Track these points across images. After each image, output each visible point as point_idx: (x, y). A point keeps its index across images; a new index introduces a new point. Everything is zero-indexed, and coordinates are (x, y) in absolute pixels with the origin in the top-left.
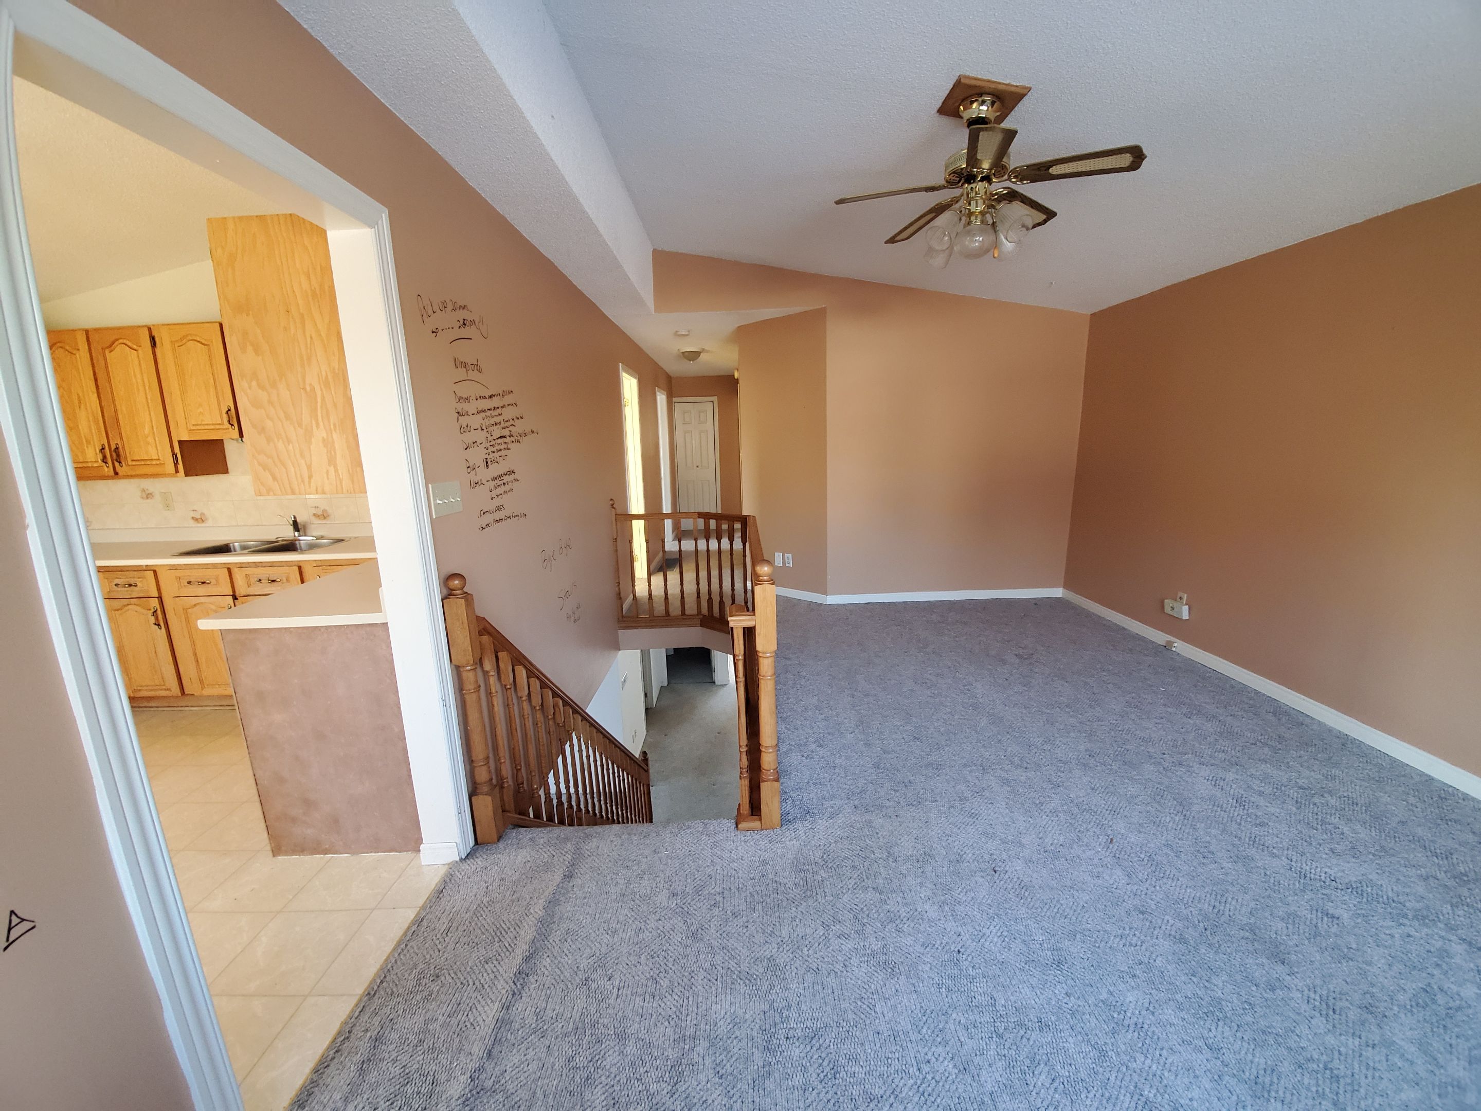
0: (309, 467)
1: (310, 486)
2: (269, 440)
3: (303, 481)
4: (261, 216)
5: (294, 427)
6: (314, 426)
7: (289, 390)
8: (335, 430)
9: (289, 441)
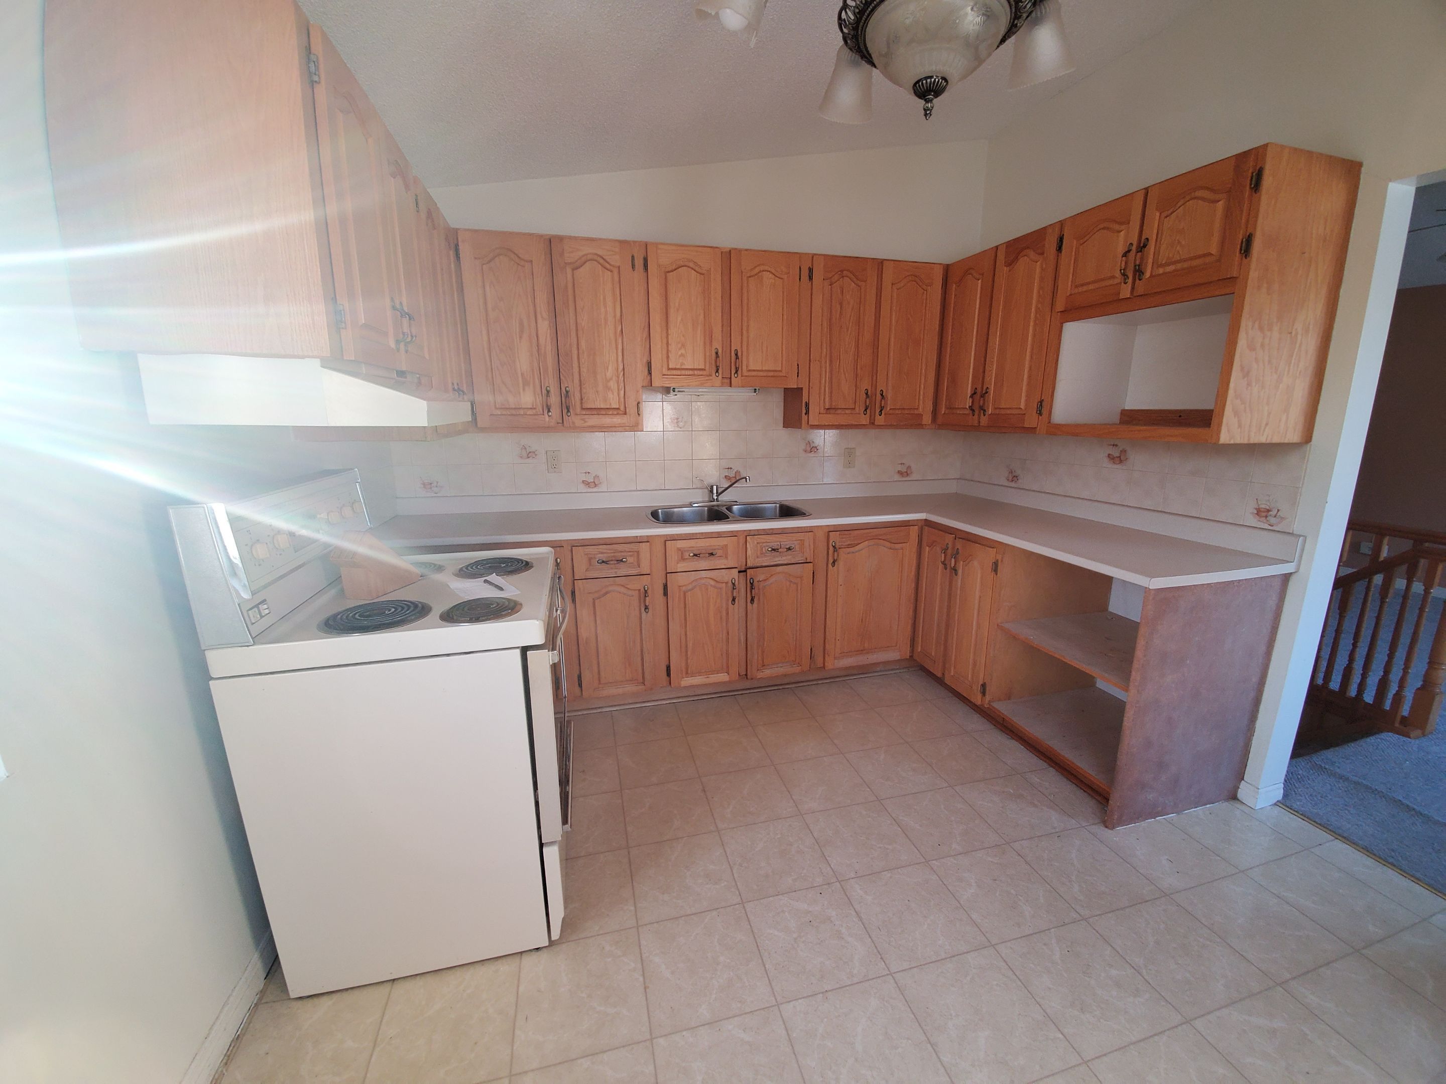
0: (1269, 414)
2: (1249, 384)
3: (1260, 429)
5: (1271, 372)
6: (1286, 373)
7: (1280, 334)
9: (1263, 387)
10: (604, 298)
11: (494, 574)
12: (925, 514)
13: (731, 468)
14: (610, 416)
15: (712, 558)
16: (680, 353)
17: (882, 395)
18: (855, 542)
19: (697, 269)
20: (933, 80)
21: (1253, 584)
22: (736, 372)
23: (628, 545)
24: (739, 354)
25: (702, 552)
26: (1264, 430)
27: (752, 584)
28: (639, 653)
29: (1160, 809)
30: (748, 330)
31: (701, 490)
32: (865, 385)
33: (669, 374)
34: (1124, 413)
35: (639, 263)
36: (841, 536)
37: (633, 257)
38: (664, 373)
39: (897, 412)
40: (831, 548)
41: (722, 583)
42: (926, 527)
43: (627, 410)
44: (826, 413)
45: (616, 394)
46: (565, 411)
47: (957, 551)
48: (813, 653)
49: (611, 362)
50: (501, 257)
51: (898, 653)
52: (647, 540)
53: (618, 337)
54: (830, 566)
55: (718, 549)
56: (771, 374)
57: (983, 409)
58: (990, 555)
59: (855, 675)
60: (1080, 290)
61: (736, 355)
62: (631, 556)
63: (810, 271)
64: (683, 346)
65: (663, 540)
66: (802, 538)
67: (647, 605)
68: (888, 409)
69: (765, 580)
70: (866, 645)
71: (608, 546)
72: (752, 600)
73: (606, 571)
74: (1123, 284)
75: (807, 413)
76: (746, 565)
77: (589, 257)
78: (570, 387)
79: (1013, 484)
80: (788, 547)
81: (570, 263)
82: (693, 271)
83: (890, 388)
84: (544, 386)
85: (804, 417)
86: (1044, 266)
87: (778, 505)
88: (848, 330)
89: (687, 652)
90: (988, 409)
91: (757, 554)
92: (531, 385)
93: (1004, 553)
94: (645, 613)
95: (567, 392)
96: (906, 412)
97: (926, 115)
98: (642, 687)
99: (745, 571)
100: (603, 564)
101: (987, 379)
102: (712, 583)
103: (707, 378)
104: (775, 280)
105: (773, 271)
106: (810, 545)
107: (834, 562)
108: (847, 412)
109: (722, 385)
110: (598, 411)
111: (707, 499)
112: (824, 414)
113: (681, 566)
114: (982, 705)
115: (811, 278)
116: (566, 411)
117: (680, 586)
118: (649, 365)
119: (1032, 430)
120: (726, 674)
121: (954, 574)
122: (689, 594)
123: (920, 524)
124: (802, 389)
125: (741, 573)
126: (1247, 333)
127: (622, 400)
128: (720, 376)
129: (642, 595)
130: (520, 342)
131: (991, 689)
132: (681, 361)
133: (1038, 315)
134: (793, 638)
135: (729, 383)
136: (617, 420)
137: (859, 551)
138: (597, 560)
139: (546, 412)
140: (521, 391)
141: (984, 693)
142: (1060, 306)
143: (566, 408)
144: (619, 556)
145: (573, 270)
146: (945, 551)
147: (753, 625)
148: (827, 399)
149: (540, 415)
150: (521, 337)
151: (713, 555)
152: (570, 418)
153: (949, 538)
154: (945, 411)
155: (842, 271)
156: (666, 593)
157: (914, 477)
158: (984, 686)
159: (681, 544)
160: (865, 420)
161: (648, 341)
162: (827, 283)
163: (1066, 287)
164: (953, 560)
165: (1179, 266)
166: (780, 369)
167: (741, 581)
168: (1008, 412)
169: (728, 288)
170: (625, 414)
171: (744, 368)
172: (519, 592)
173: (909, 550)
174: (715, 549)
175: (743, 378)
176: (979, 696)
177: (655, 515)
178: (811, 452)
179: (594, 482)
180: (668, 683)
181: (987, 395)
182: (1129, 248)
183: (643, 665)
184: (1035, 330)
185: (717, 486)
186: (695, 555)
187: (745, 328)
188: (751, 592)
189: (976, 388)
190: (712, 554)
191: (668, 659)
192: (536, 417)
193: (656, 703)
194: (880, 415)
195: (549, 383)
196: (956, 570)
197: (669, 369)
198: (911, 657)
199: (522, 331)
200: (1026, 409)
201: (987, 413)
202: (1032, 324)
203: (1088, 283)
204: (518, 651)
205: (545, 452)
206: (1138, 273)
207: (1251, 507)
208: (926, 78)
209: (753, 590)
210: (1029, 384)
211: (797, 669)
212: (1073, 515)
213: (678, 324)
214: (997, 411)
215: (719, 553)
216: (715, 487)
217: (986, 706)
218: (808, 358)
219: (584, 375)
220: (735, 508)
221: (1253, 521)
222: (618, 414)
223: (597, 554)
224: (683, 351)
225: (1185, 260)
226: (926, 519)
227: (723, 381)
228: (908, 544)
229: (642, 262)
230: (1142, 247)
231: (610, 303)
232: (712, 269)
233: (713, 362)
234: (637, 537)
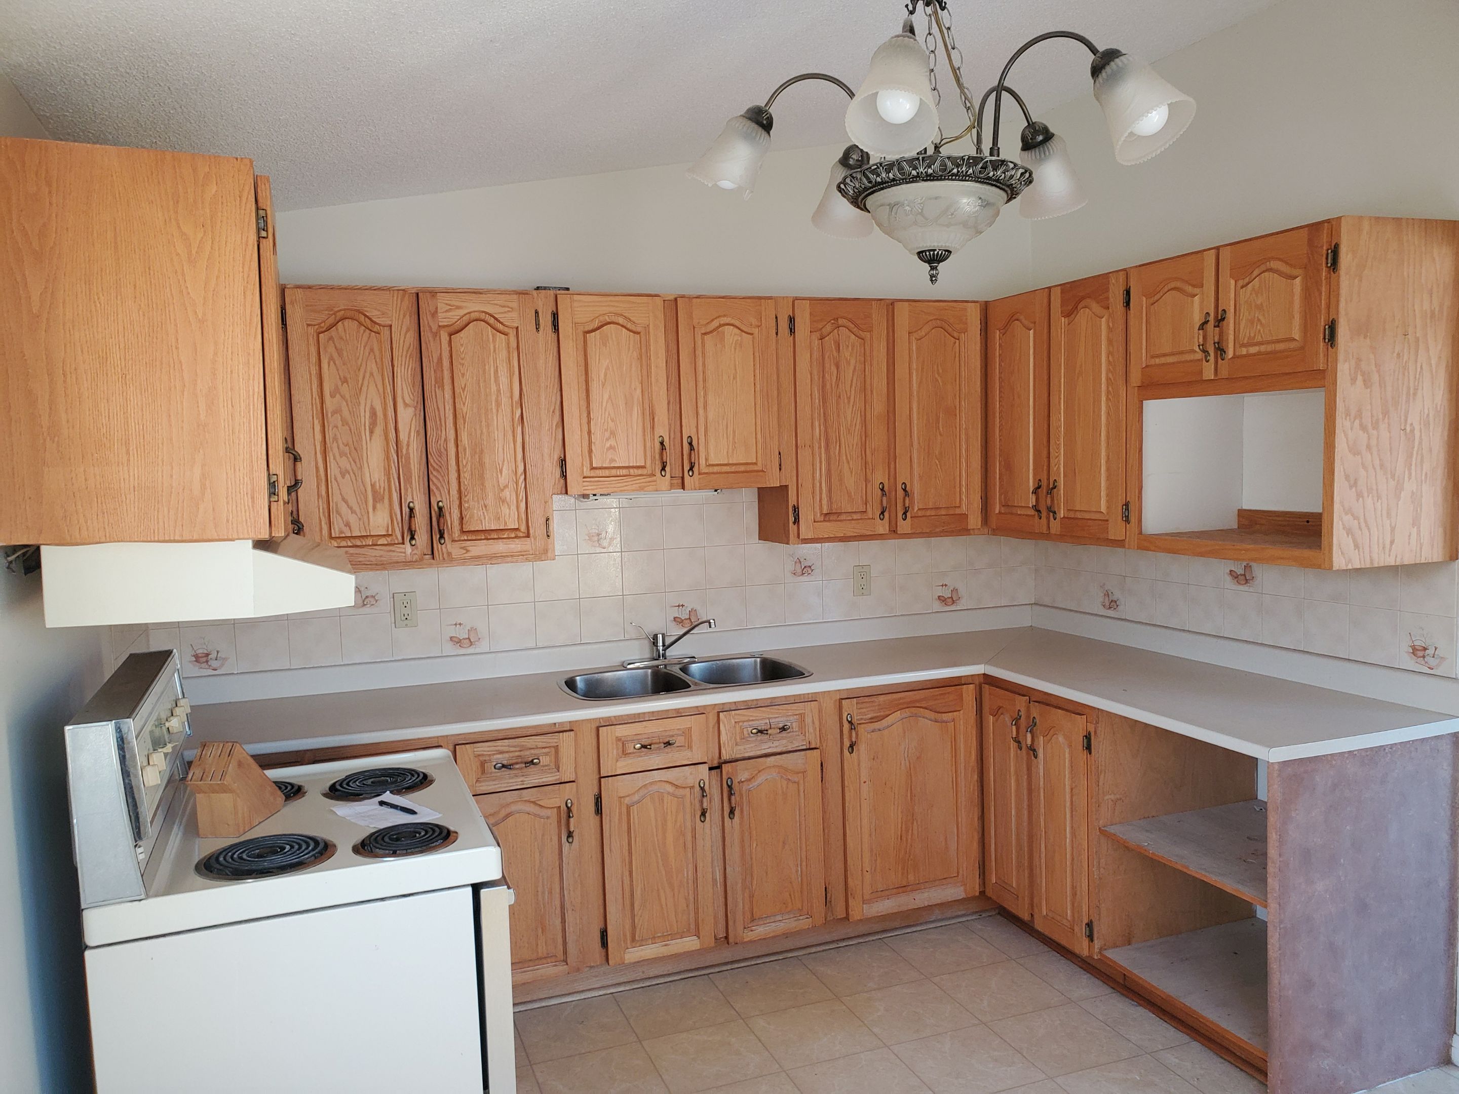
0: (1393, 529)
1: (1389, 555)
2: (1359, 495)
3: (1384, 548)
4: (1398, 219)
5: (1387, 479)
6: (1406, 478)
7: (1390, 432)
8: (1426, 482)
9: (1379, 497)
10: (496, 371)
11: (388, 792)
12: (983, 665)
13: (683, 606)
14: (505, 540)
15: (668, 749)
16: (608, 445)
17: (905, 490)
18: (882, 713)
19: (629, 325)
20: (936, 252)
21: (1412, 749)
22: (691, 469)
23: (542, 737)
24: (695, 443)
25: (654, 741)
26: (1390, 551)
27: (730, 787)
28: (559, 910)
29: (1341, 1083)
30: (705, 407)
31: (637, 642)
32: (880, 476)
33: (592, 475)
34: (1242, 513)
35: (546, 320)
36: (860, 706)
37: (537, 312)
38: (585, 475)
39: (928, 513)
40: (846, 726)
41: (684, 788)
42: (987, 686)
43: (531, 532)
44: (824, 521)
45: (514, 507)
46: (436, 537)
47: (1033, 721)
48: (829, 895)
49: (506, 462)
50: (346, 322)
51: (962, 888)
52: (570, 728)
53: (515, 426)
54: (846, 752)
55: (678, 735)
56: (742, 468)
57: (1052, 511)
58: (1080, 725)
59: (896, 929)
60: (1157, 361)
61: (690, 444)
62: (546, 754)
63: (791, 322)
64: (613, 434)
65: (594, 726)
66: (801, 712)
67: (572, 830)
68: (916, 509)
69: (749, 780)
70: (911, 877)
71: (510, 741)
72: (732, 812)
73: (510, 780)
74: (1204, 361)
75: (797, 521)
76: (720, 757)
77: (473, 316)
78: (444, 500)
79: (1111, 613)
80: (781, 725)
81: (444, 326)
82: (624, 329)
83: (916, 478)
84: (406, 500)
85: (792, 528)
86: (1111, 325)
87: (758, 660)
88: (849, 402)
89: (632, 905)
90: (1059, 508)
91: (736, 739)
92: (386, 501)
93: (1097, 723)
94: (567, 844)
95: (440, 509)
96: (943, 512)
97: (932, 280)
98: (563, 968)
99: (719, 767)
100: (503, 769)
101: (1054, 469)
102: (670, 789)
103: (650, 479)
104: (741, 336)
105: (737, 323)
106: (813, 723)
107: (852, 746)
108: (855, 517)
109: (672, 486)
110: (486, 534)
111: (647, 655)
112: (821, 522)
113: (623, 766)
114: (1091, 957)
115: (792, 331)
116: (438, 536)
117: (621, 797)
118: (563, 462)
119: (1120, 543)
120: (695, 938)
121: (1033, 757)
122: (634, 809)
123: (977, 682)
124: (787, 486)
125: (713, 772)
126: (1346, 436)
127: (524, 516)
128: (668, 475)
129: (564, 816)
130: (370, 439)
131: (1102, 929)
132: (610, 457)
133: (1110, 389)
134: (797, 871)
135: (680, 485)
136: (516, 546)
137: (889, 727)
138: (495, 763)
139: (407, 538)
140: (371, 510)
141: (1091, 937)
142: (1136, 378)
143: (438, 531)
144: (528, 755)
145: (450, 335)
146: (1017, 720)
147: (734, 853)
148: (825, 502)
149: (398, 544)
150: (371, 432)
151: (670, 744)
152: (444, 546)
153: (1021, 703)
154: (1000, 508)
155: (836, 319)
156: (599, 810)
157: (962, 604)
158: (1090, 925)
159: (621, 731)
160: (882, 527)
161: (560, 430)
162: (817, 335)
163: (1140, 357)
164: (1029, 735)
165: (1263, 348)
166: (755, 461)
167: (714, 782)
168: (1087, 516)
169: (675, 351)
170: (528, 536)
171: (703, 462)
172: (440, 815)
173: (965, 719)
174: (673, 736)
175: (700, 476)
176: (1085, 942)
177: (571, 684)
178: (803, 574)
179: (469, 638)
180: (604, 958)
181: (1055, 490)
182: (1205, 318)
183: (564, 930)
184: (1108, 407)
185: (663, 635)
186: (644, 747)
187: (701, 404)
188: (730, 800)
189: (1040, 480)
190: (668, 744)
191: (602, 919)
192: (391, 548)
193: (583, 996)
194: (904, 520)
195: (413, 498)
196: (1034, 750)
197: (593, 468)
198: (982, 893)
199: (373, 424)
200: (1108, 514)
201: (1058, 516)
202: (1104, 398)
203: (1165, 355)
204: (469, 890)
205: (392, 596)
206: (1219, 352)
207: (1405, 647)
208: (930, 251)
209: (733, 797)
210: (1108, 478)
211: (804, 923)
212: (1192, 659)
213: (604, 404)
214: (1072, 515)
215: (680, 741)
216: (660, 637)
217: (1096, 957)
218: (794, 442)
219: (466, 483)
220: (694, 667)
221: (1410, 663)
222: (516, 537)
223: (494, 754)
224: (612, 442)
225: (1268, 343)
226: (984, 674)
227: (672, 482)
228: (962, 712)
229: (549, 318)
230: (1220, 320)
231: (504, 380)
232: (651, 326)
233: (657, 457)
234: (555, 724)
